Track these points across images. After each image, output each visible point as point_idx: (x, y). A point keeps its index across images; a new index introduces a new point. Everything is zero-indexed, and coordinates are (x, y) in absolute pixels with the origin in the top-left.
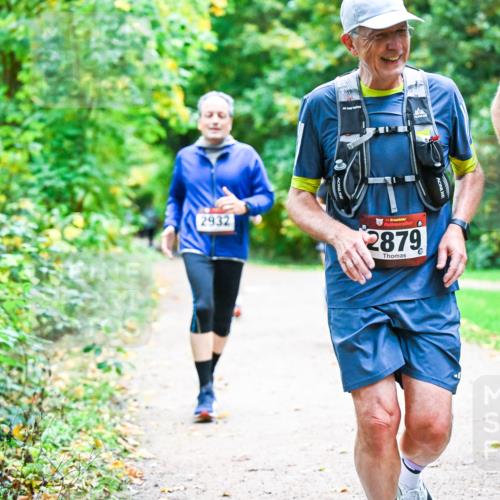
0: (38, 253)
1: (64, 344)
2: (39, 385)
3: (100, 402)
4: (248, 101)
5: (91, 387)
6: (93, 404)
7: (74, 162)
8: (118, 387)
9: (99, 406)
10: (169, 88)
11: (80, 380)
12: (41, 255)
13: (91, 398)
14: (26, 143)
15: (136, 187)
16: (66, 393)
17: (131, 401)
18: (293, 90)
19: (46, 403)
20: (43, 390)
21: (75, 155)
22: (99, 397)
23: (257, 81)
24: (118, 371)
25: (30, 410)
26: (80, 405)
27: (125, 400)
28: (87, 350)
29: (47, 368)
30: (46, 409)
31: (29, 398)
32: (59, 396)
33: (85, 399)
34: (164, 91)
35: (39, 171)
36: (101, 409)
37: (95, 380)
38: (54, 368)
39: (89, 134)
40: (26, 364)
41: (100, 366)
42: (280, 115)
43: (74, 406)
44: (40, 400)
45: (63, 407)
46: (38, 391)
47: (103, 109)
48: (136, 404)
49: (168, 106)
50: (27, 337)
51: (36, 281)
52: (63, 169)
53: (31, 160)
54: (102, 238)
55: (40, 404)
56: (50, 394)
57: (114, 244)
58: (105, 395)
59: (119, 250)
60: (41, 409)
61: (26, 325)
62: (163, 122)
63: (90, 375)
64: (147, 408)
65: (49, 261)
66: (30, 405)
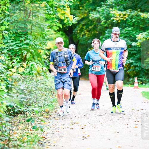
0: (7, 78)
1: (18, 118)
2: (7, 136)
3: (34, 143)
4: (98, 12)
5: (30, 137)
6: (31, 144)
7: (22, 39)
8: (41, 137)
9: (33, 145)
10: (64, 7)
11: (25, 134)
12: (9, 79)
13: (30, 142)
14: (2, 31)
15: (49, 50)
16: (19, 139)
17: (47, 143)
18: (118, 7)
19: (10, 143)
20: (9, 138)
21: (23, 36)
22: (33, 142)
23: (102, 3)
24: (42, 130)
25: (4, 147)
26: (25, 144)
27: (45, 143)
28: (28, 121)
29: (11, 128)
30: (10, 146)
31: (3, 141)
32: (16, 141)
33: (27, 142)
34: (62, 8)
35: (7, 42)
36: (34, 146)
37: (32, 134)
38: (14, 129)
39: (29, 26)
40: (2, 127)
41: (34, 128)
42: (112, 18)
43: (22, 145)
44: (8, 142)
45: (18, 145)
46: (7, 138)
47: (35, 16)
48: (49, 144)
49: (63, 14)
50: (3, 115)
51: (6, 91)
52: (18, 42)
53: (4, 38)
54: (35, 72)
55: (8, 144)
56: (13, 139)
57: (40, 75)
58: (36, 140)
59: (42, 77)
60: (9, 146)
61: (2, 110)
62: (61, 21)
63: (29, 132)
64: (54, 146)
65: (12, 82)
66: (4, 144)
